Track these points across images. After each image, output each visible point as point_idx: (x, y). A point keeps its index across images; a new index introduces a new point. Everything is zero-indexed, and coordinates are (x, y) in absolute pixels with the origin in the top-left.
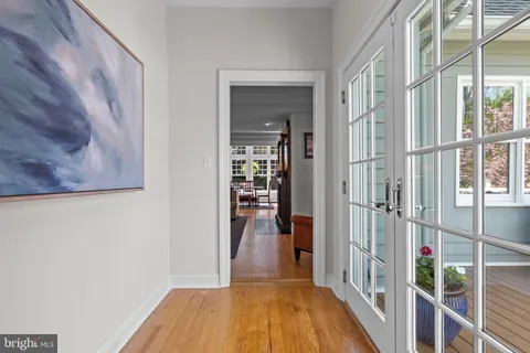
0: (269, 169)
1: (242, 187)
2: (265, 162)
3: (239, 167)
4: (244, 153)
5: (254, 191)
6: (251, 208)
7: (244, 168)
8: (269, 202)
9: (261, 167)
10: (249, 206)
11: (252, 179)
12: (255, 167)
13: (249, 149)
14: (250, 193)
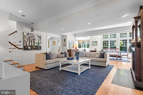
0: (128, 44)
2: (126, 40)
3: (113, 43)
4: (115, 37)
5: (120, 53)
6: (118, 60)
7: (116, 43)
8: (128, 58)
9: (124, 43)
10: (117, 59)
11: (119, 48)
12: (120, 43)
13: (118, 35)
14: (118, 54)
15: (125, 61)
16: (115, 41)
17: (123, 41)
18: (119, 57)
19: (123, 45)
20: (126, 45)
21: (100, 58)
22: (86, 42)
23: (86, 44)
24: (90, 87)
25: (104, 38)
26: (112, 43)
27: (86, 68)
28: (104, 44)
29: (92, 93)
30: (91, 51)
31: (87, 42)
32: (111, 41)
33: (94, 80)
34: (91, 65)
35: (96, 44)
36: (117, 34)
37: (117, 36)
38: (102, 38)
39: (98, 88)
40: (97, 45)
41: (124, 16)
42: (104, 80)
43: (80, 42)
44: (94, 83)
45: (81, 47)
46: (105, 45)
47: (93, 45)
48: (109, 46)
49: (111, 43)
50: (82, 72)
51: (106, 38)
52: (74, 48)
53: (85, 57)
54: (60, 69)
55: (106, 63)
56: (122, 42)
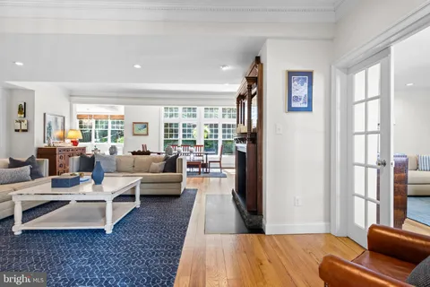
0: (220, 134)
1: (191, 152)
2: (216, 126)
3: (189, 131)
4: (194, 116)
5: (205, 156)
6: (202, 175)
7: (195, 132)
8: (221, 168)
9: (212, 131)
10: (199, 173)
11: (203, 144)
12: (205, 131)
13: (200, 110)
14: (201, 158)
15: (215, 175)
16: (194, 126)
17: (211, 126)
18: (205, 166)
19: (211, 136)
20: (216, 136)
21: (164, 172)
22: (110, 121)
23: (109, 130)
24: (156, 261)
25: (166, 115)
26: (188, 129)
27: (128, 207)
28: (166, 131)
29: (168, 275)
30: (134, 153)
31: (113, 123)
32: (184, 125)
33: (160, 237)
34: (141, 196)
35: (144, 131)
36: (198, 108)
37: (197, 113)
38: (163, 115)
39: (179, 254)
40: (147, 134)
41: (224, 69)
42: (186, 231)
43: (84, 121)
44: (163, 246)
45: (90, 140)
46: (171, 136)
47: (135, 135)
48: (180, 138)
49: (184, 131)
50: (118, 223)
51: (171, 116)
52: (68, 141)
53: (118, 171)
54: (18, 228)
55: (182, 183)
56: (208, 130)
